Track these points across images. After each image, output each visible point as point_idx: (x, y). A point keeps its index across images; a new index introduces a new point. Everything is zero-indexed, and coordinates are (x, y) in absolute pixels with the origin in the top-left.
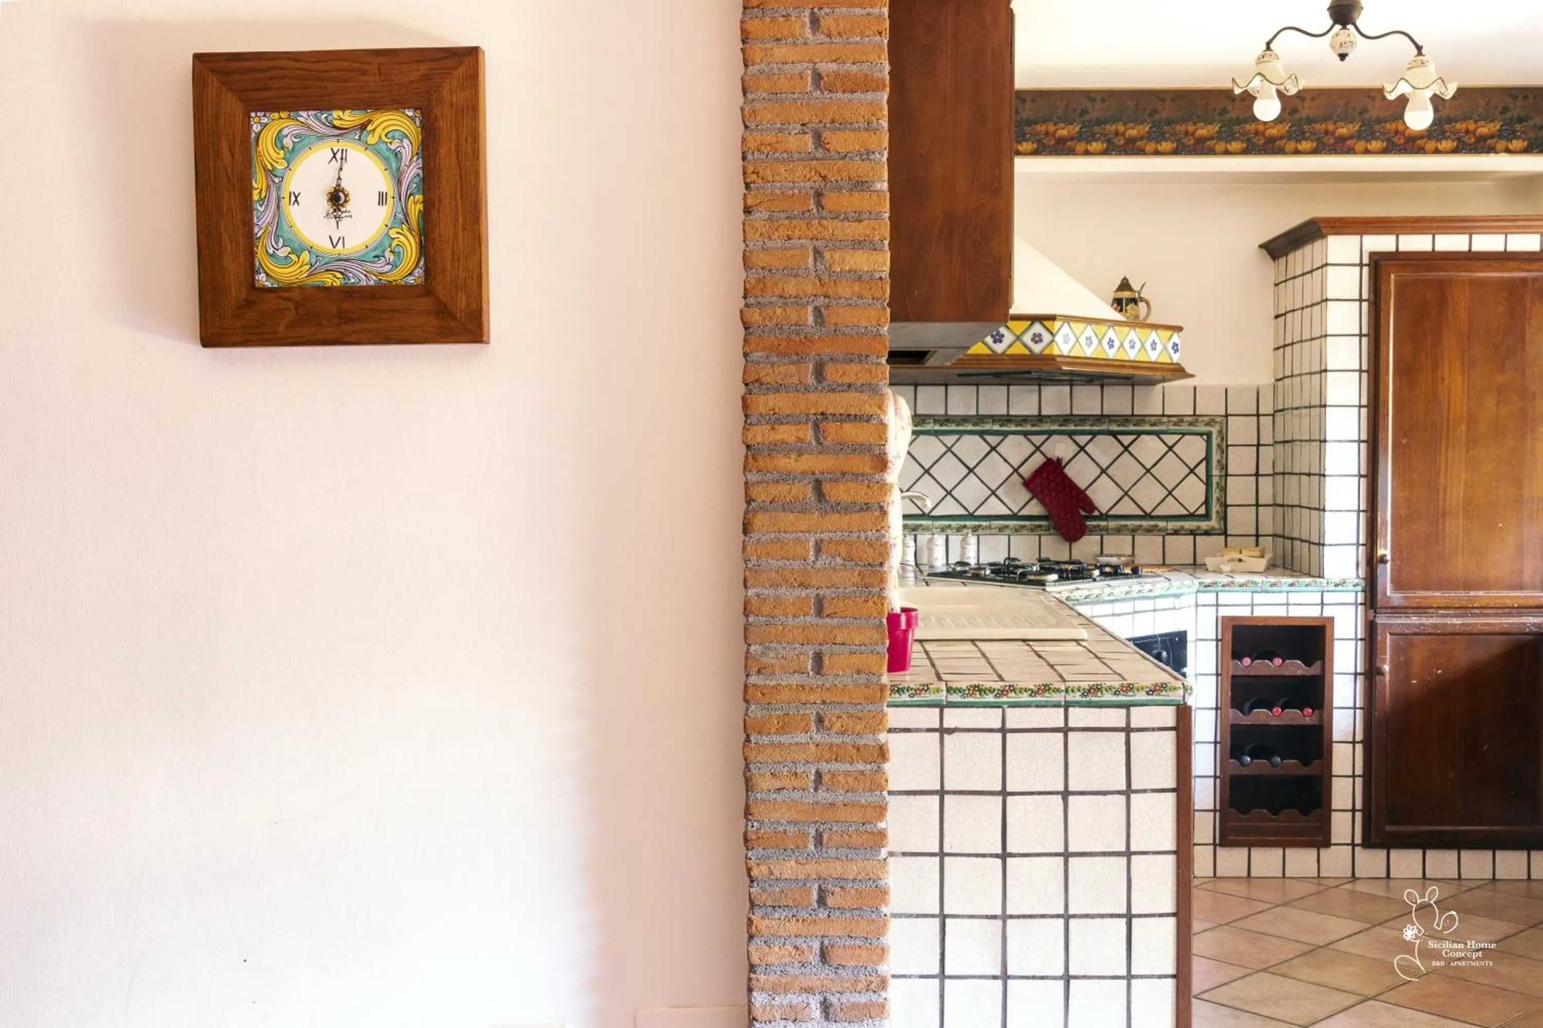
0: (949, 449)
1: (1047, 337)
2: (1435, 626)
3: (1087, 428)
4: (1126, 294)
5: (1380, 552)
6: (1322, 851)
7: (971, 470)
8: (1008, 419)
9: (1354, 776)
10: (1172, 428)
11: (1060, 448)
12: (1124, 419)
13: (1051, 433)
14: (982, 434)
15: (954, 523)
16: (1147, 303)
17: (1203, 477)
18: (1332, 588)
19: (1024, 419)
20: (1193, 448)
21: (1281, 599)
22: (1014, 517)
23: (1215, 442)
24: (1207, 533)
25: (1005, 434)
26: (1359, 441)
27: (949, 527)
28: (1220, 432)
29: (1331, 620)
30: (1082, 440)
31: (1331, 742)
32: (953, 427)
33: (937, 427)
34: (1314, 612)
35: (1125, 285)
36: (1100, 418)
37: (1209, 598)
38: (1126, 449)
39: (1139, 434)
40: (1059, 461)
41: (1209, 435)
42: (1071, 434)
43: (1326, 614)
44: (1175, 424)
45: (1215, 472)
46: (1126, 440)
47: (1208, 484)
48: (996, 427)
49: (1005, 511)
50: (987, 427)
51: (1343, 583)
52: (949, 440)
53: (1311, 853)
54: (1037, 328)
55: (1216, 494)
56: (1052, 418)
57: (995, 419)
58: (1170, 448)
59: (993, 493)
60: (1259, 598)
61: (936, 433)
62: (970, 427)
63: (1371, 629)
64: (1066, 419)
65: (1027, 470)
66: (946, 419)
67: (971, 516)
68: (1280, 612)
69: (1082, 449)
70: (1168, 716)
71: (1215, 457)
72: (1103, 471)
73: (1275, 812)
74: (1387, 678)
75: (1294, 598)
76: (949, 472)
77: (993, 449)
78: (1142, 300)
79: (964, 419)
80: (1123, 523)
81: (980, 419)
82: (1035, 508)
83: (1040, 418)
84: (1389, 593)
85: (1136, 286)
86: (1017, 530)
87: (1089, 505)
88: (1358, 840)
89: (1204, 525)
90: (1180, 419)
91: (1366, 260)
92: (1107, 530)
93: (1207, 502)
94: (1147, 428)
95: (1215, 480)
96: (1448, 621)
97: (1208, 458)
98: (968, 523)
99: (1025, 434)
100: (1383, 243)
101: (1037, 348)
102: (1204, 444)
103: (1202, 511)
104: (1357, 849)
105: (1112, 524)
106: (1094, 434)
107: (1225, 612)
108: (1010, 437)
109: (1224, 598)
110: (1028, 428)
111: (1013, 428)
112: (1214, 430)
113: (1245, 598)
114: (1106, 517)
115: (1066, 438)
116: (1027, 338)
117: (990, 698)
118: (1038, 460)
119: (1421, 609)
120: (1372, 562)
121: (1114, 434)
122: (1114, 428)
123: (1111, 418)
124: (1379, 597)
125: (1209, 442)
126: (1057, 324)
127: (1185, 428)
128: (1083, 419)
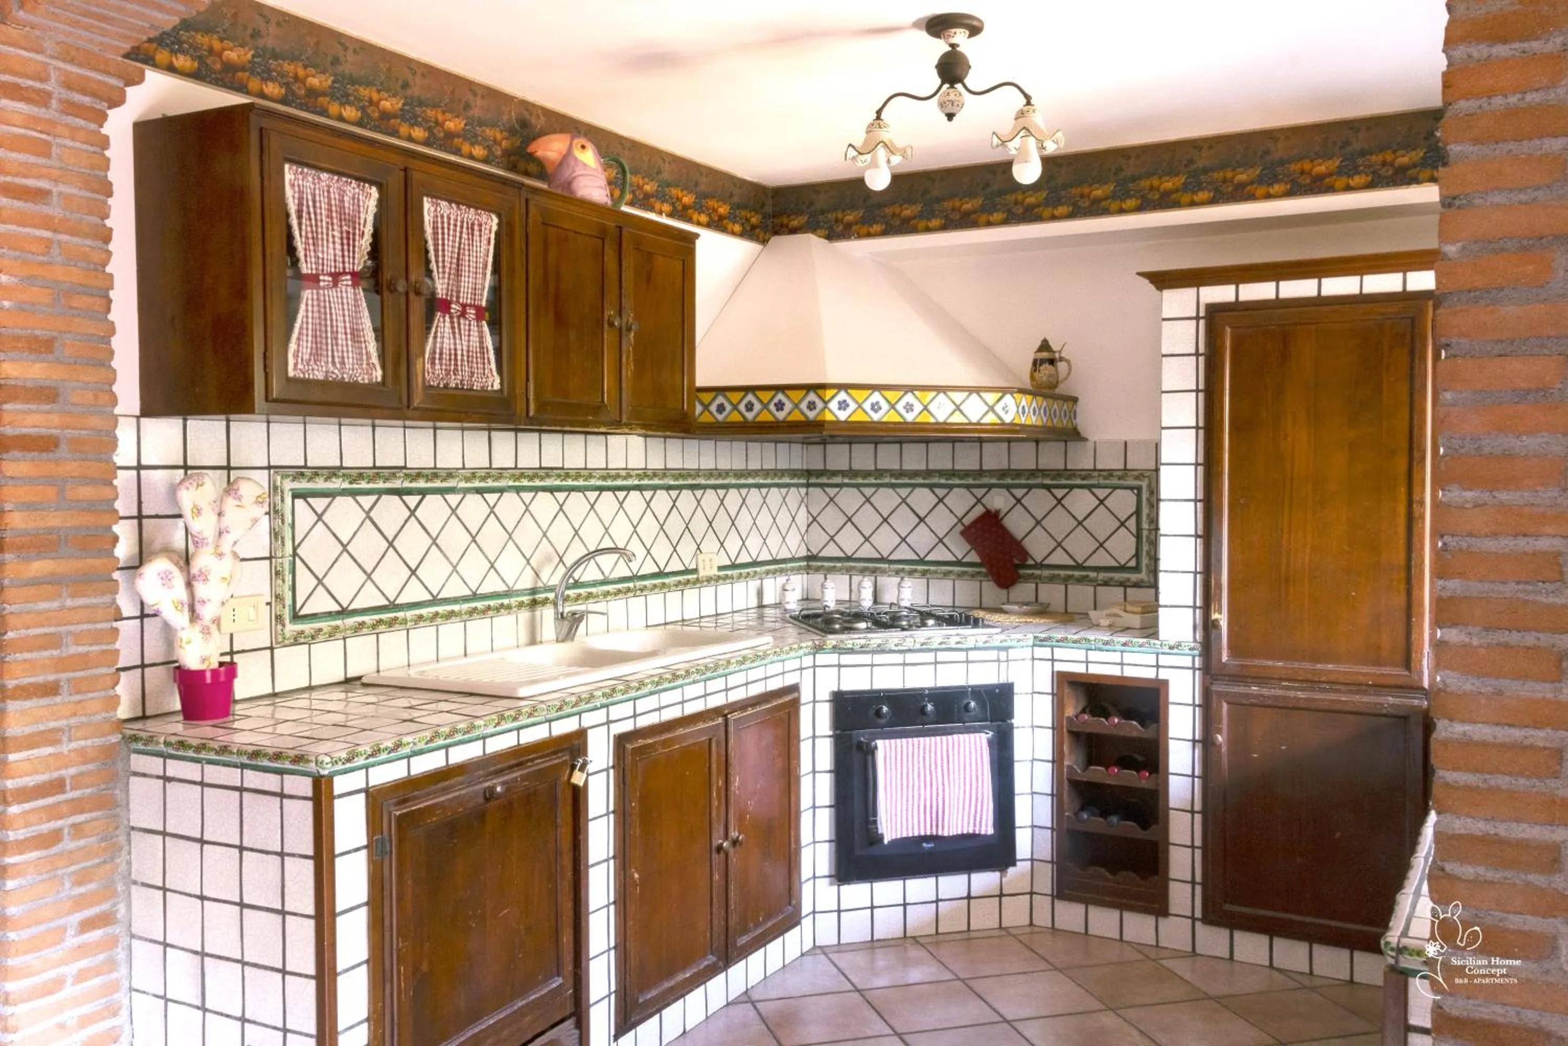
0: (904, 501)
1: (820, 405)
2: (1276, 698)
3: (1023, 481)
4: (1045, 355)
5: (1215, 616)
6: (1161, 920)
7: (922, 520)
8: (953, 473)
9: (1193, 847)
10: (1102, 481)
11: (998, 501)
12: (1058, 474)
13: (990, 487)
14: (931, 487)
15: (907, 567)
16: (1068, 362)
17: (1134, 530)
18: (1166, 650)
19: (967, 474)
20: (1124, 502)
21: (1116, 657)
22: (959, 563)
23: (1145, 496)
24: (1137, 585)
25: (951, 487)
26: (1196, 501)
27: (903, 570)
28: (1149, 486)
29: (1165, 683)
30: (1019, 493)
31: (1167, 808)
32: (907, 481)
33: (893, 481)
34: (1150, 674)
35: (1045, 346)
36: (1033, 473)
37: (1045, 652)
38: (1059, 501)
39: (1071, 487)
40: (997, 512)
41: (1139, 489)
42: (1008, 487)
43: (1163, 674)
44: (1105, 478)
45: (1145, 525)
46: (1059, 493)
47: (1138, 537)
48: (943, 481)
49: (950, 558)
50: (935, 480)
51: (1178, 645)
52: (904, 492)
53: (1150, 920)
54: (812, 396)
55: (1145, 548)
56: (991, 473)
57: (942, 473)
58: (1102, 502)
59: (941, 541)
60: (1093, 656)
61: (893, 486)
62: (921, 481)
63: (1207, 693)
64: (1003, 474)
65: (967, 521)
66: (901, 474)
67: (922, 561)
68: (1115, 671)
69: (1019, 501)
71: (1145, 511)
72: (1038, 523)
73: (1114, 873)
74: (1224, 749)
75: (1128, 658)
76: (903, 521)
77: (941, 500)
78: (1061, 359)
79: (915, 474)
80: (1056, 572)
81: (929, 473)
82: (974, 557)
83: (981, 473)
84: (1225, 658)
85: (1055, 346)
86: (960, 575)
87: (1025, 554)
88: (1198, 914)
89: (1134, 577)
90: (1110, 473)
92: (1039, 577)
93: (1137, 555)
94: (1078, 482)
95: (1145, 533)
96: (1292, 694)
97: (1138, 512)
98: (920, 568)
99: (968, 487)
100: (1222, 294)
101: (811, 415)
102: (1135, 498)
103: (1133, 563)
104: (1198, 924)
105: (1046, 573)
106: (1030, 487)
107: (1060, 667)
108: (956, 490)
109: (1059, 653)
110: (971, 481)
111: (957, 481)
112: (1144, 484)
113: (1080, 654)
114: (1040, 566)
115: (1004, 491)
116: (804, 406)
118: (979, 511)
119: (1262, 679)
120: (1208, 627)
121: (1048, 488)
122: (1048, 481)
123: (1044, 473)
124: (1214, 663)
125: (1139, 496)
126: (829, 393)
127: (1115, 481)
128: (1018, 473)
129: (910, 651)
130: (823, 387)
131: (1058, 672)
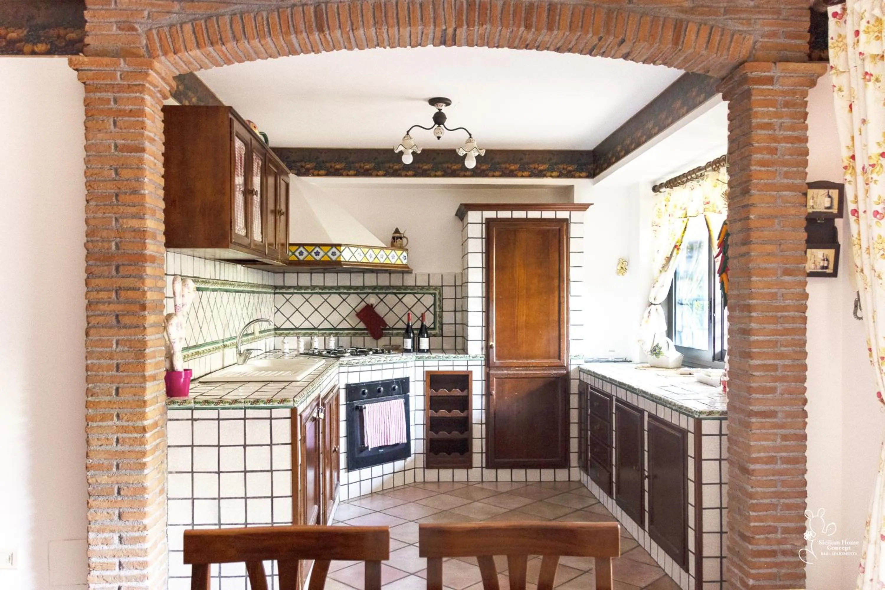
0: (326, 300)
1: (338, 253)
2: (514, 374)
3: (384, 291)
4: (398, 235)
5: (491, 343)
6: (470, 470)
7: (335, 309)
8: (350, 287)
9: (482, 438)
10: (419, 291)
11: (372, 300)
12: (399, 288)
13: (368, 294)
14: (339, 294)
15: (327, 332)
16: (407, 238)
17: (433, 312)
18: (471, 358)
19: (357, 288)
20: (428, 300)
21: (451, 363)
22: (353, 329)
23: (437, 297)
24: (434, 336)
25: (349, 294)
26: (482, 297)
27: (325, 333)
28: (439, 293)
29: (471, 372)
30: (382, 296)
31: (472, 424)
32: (327, 291)
33: (320, 291)
34: (464, 369)
35: (397, 231)
36: (389, 287)
37: (420, 363)
38: (400, 300)
39: (406, 294)
40: (372, 305)
41: (435, 294)
42: (377, 294)
43: (470, 369)
44: (421, 290)
45: (438, 310)
46: (400, 296)
47: (435, 315)
48: (345, 291)
49: (350, 327)
50: (342, 291)
51: (476, 356)
52: (325, 296)
53: (464, 471)
54: (334, 250)
55: (438, 319)
56: (369, 287)
57: (345, 287)
58: (419, 300)
59: (344, 319)
60: (441, 363)
61: (320, 294)
62: (334, 291)
63: (488, 375)
64: (374, 288)
65: (358, 309)
66: (324, 288)
67: (335, 329)
68: (450, 369)
69: (382, 300)
70: (287, 413)
71: (438, 303)
72: (391, 310)
73: (449, 454)
74: (495, 396)
75: (456, 363)
76: (325, 310)
77: (344, 300)
78: (404, 237)
79: (332, 288)
80: (399, 331)
81: (339, 287)
82: (362, 325)
83: (364, 287)
84: (495, 360)
85: (401, 231)
86: (354, 334)
87: (385, 324)
88: (484, 465)
89: (433, 332)
90: (422, 287)
91: (484, 222)
92: (392, 334)
93: (434, 323)
94: (409, 291)
95: (438, 313)
96: (519, 372)
97: (434, 304)
98: (334, 332)
99: (358, 294)
100: (491, 214)
101: (334, 258)
102: (433, 298)
103: (432, 326)
104: (484, 469)
105: (395, 332)
106: (387, 294)
107: (427, 369)
108: (351, 295)
109: (427, 363)
110: (359, 291)
111: (352, 291)
112: (437, 292)
113: (435, 363)
114: (392, 329)
115: (375, 295)
116: (330, 254)
117: (212, 406)
118: (363, 304)
119: (508, 367)
120: (488, 348)
121: (395, 294)
122: (395, 291)
123: (394, 287)
124: (491, 362)
125: (435, 297)
126: (342, 248)
127: (424, 291)
128: (382, 288)
129: (373, 364)
130: (340, 245)
131: (427, 371)
